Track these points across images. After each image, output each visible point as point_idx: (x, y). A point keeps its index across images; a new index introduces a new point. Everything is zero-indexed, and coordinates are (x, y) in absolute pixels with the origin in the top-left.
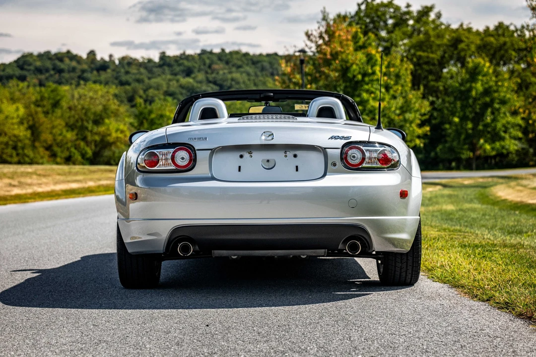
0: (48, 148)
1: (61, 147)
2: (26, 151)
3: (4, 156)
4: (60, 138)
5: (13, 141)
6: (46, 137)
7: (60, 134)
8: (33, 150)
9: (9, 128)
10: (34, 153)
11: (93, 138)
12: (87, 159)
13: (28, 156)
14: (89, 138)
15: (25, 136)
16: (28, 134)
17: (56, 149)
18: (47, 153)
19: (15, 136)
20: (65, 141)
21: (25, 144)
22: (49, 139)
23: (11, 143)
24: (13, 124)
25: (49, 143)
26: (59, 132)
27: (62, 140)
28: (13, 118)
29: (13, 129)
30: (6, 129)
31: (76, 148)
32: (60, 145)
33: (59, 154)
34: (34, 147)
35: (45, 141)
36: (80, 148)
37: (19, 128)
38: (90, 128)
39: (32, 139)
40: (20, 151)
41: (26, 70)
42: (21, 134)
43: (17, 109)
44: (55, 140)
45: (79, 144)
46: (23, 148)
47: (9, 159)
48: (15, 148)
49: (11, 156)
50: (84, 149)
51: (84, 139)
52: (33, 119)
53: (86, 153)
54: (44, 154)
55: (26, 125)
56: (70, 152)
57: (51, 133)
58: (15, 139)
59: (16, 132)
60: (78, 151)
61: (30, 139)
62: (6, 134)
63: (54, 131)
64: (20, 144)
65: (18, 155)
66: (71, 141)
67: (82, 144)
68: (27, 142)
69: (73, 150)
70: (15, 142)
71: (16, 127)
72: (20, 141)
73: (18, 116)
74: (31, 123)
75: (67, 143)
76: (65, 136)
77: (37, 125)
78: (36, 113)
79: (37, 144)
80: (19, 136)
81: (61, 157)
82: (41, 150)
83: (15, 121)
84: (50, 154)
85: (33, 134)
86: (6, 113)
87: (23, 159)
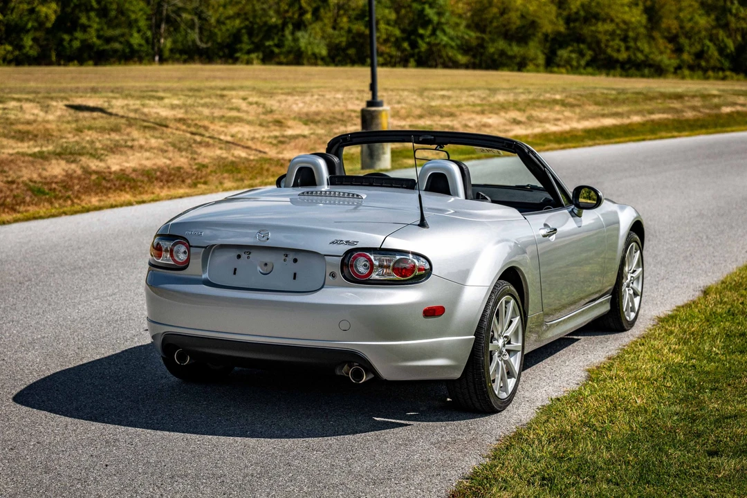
0: (673, 39)
1: (690, 38)
2: (639, 44)
3: (609, 51)
4: (690, 25)
5: (622, 30)
6: (669, 23)
7: (691, 20)
8: (649, 43)
9: (618, 11)
10: (650, 47)
11: (738, 26)
12: (727, 56)
13: (642, 52)
14: (733, 25)
15: (639, 22)
16: (644, 19)
17: (683, 40)
18: (670, 46)
19: (625, 22)
20: (696, 30)
21: (638, 34)
22: (673, 27)
23: (618, 32)
24: (622, 5)
25: (674, 31)
26: (689, 17)
27: (692, 28)
29: (625, 13)
30: (612, 13)
31: (711, 40)
32: (688, 35)
33: (687, 48)
34: (651, 38)
35: (669, 29)
36: (718, 39)
37: (631, 11)
38: (734, 11)
39: (649, 26)
40: (632, 44)
42: (633, 20)
44: (682, 28)
45: (717, 34)
46: (635, 40)
48: (625, 39)
49: (618, 51)
50: (723, 41)
51: (726, 26)
53: (726, 46)
54: (666, 47)
55: (641, 7)
56: (703, 45)
57: (677, 18)
58: (624, 27)
59: (626, 17)
60: (715, 44)
61: (645, 27)
62: (612, 21)
63: (681, 15)
64: (631, 34)
65: (627, 48)
66: (706, 30)
67: (721, 34)
68: (642, 30)
69: (707, 42)
70: (626, 31)
71: (627, 9)
72: (634, 29)
74: (648, 4)
75: (699, 32)
76: (696, 23)
77: (657, 6)
79: (656, 34)
80: (632, 23)
81: (689, 53)
82: (661, 42)
84: (674, 49)
85: (650, 19)
87: (635, 54)
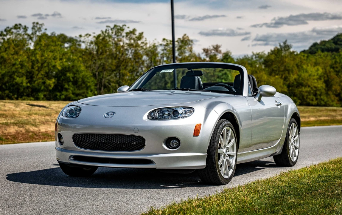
0: (338, 95)
2: (322, 97)
3: (308, 100)
5: (314, 91)
6: (336, 87)
8: (327, 96)
9: (312, 82)
10: (327, 98)
13: (323, 101)
15: (322, 87)
16: (324, 86)
18: (337, 98)
19: (315, 87)
21: (321, 93)
22: (338, 89)
23: (312, 92)
24: (314, 79)
25: (338, 92)
28: (314, 76)
29: (315, 83)
30: (309, 83)
34: (327, 94)
35: (336, 91)
37: (318, 82)
39: (327, 89)
40: (319, 97)
41: (339, 44)
42: (319, 86)
43: (318, 70)
46: (320, 95)
47: (311, 102)
48: (315, 95)
49: (312, 100)
52: (328, 76)
54: (335, 99)
55: (323, 80)
57: (340, 85)
58: (315, 89)
59: (316, 85)
61: (325, 89)
62: (309, 86)
64: (318, 93)
65: (317, 99)
68: (323, 91)
70: (316, 91)
71: (316, 81)
72: (319, 90)
73: (318, 74)
74: (326, 78)
77: (330, 80)
78: (330, 72)
79: (330, 93)
80: (318, 87)
82: (333, 97)
83: (315, 77)
85: (327, 86)
86: (310, 72)
87: (320, 102)
